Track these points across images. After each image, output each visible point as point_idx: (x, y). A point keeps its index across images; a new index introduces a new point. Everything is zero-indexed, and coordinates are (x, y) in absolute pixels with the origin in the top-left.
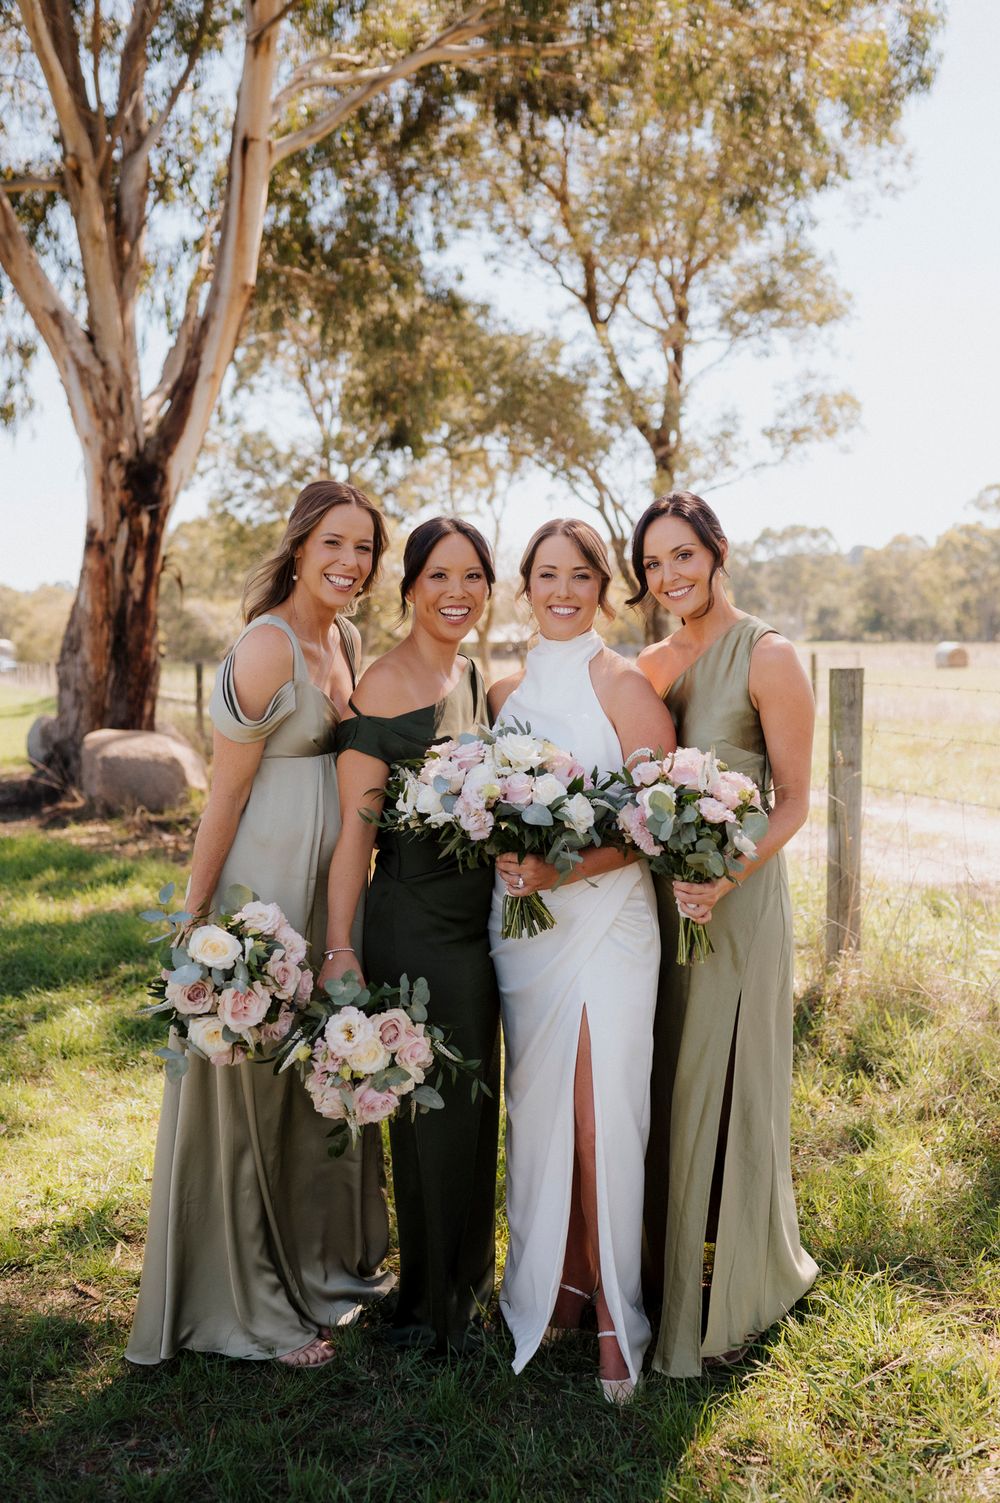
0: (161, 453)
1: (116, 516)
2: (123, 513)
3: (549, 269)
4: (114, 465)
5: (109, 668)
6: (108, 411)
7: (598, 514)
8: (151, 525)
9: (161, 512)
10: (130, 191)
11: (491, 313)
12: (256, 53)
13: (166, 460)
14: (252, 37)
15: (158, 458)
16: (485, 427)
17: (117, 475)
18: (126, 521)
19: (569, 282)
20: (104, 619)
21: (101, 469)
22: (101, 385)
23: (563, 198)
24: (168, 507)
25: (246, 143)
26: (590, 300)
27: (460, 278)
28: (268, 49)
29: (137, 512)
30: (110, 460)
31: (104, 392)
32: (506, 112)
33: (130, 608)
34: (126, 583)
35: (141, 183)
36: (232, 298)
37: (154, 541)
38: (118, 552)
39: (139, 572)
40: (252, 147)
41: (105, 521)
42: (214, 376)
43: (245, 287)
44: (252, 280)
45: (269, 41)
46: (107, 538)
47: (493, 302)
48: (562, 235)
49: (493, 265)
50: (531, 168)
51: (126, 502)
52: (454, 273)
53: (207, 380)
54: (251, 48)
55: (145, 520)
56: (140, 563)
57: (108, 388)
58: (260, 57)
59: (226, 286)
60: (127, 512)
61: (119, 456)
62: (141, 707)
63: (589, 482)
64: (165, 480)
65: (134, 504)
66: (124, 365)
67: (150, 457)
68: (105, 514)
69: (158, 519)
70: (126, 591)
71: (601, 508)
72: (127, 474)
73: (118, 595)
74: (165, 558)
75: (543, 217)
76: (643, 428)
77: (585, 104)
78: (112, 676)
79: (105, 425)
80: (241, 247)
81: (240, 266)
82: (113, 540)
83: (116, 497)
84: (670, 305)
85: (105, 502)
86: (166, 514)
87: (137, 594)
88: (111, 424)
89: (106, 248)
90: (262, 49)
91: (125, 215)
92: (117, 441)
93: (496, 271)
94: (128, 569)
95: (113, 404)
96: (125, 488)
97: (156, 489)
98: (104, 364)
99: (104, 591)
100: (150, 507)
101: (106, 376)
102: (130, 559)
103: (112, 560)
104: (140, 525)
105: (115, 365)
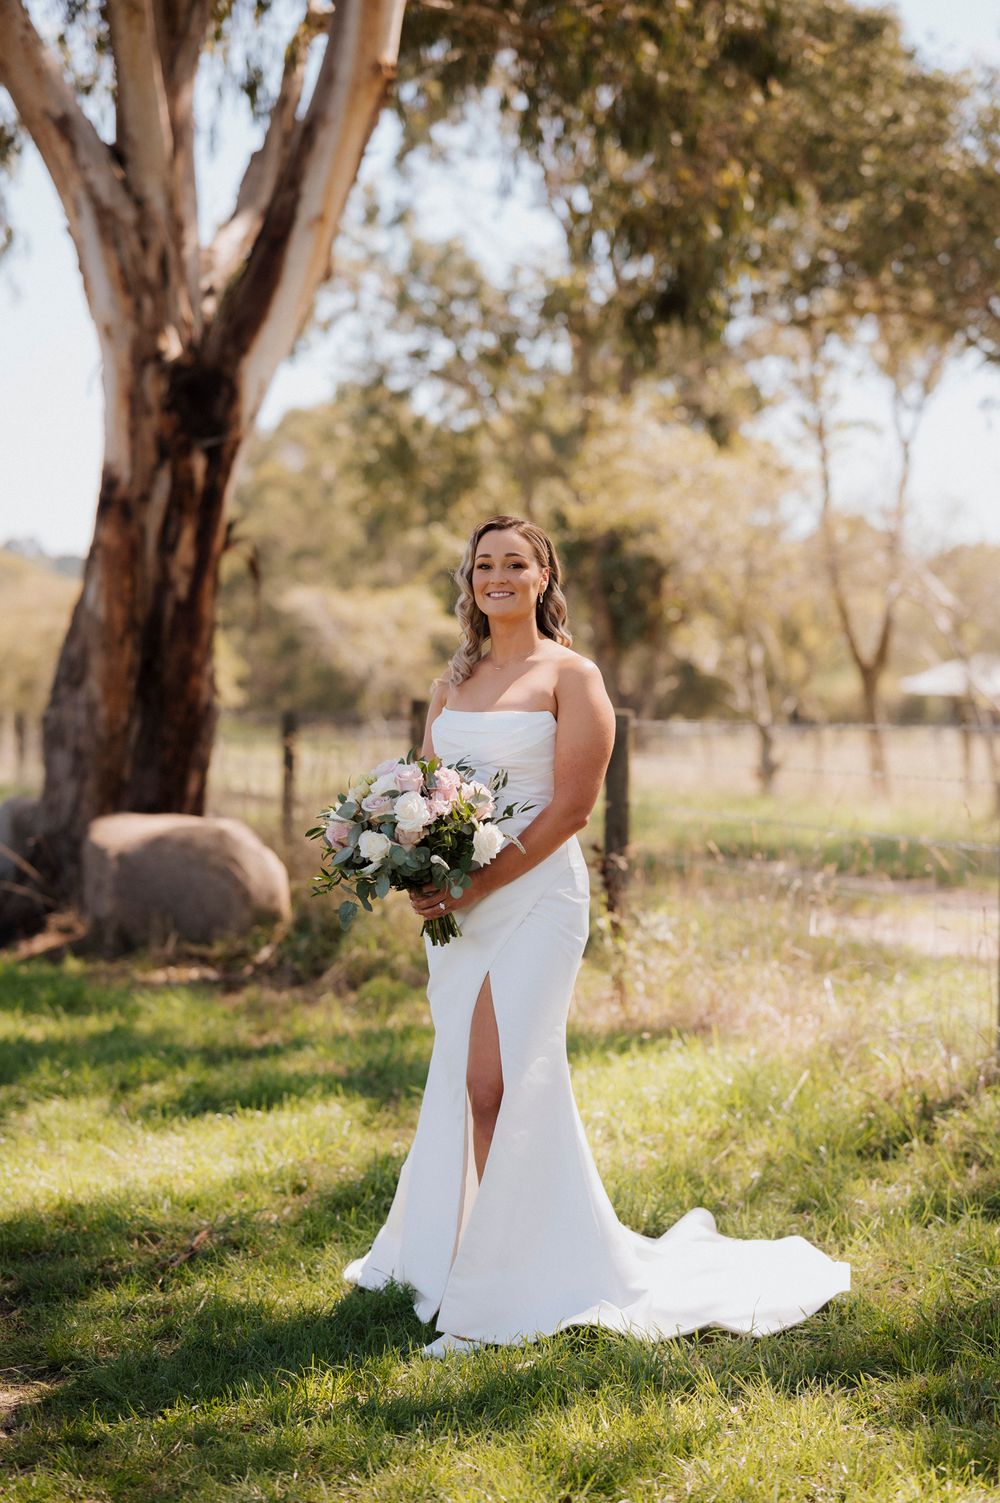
0: (229, 351)
1: (151, 456)
2: (163, 452)
4: (150, 372)
5: (132, 712)
6: (144, 281)
8: (207, 474)
9: (227, 450)
13: (237, 362)
15: (224, 359)
17: (155, 390)
18: (167, 465)
20: (126, 630)
21: (128, 379)
22: (133, 239)
24: (238, 445)
29: (186, 451)
30: (144, 366)
31: (138, 250)
33: (169, 611)
34: (164, 569)
36: (356, 87)
37: (213, 497)
38: (153, 518)
39: (185, 553)
41: (134, 463)
42: (321, 218)
43: (378, 68)
44: (390, 56)
46: (135, 494)
51: (168, 433)
53: (311, 225)
55: (199, 464)
56: (188, 535)
57: (144, 244)
59: (346, 68)
60: (170, 451)
61: (158, 356)
62: (183, 781)
64: (233, 395)
65: (182, 437)
66: (172, 202)
67: (211, 357)
68: (133, 451)
69: (220, 463)
70: (164, 584)
72: (173, 386)
73: (150, 592)
74: (230, 527)
78: (136, 727)
79: (138, 306)
80: (373, 3)
81: (371, 32)
82: (145, 498)
83: (152, 425)
85: (134, 433)
86: (233, 454)
87: (182, 589)
88: (148, 304)
89: (148, 20)
92: (157, 330)
94: (167, 546)
95: (151, 269)
96: (168, 408)
97: (220, 412)
98: (139, 203)
99: (128, 583)
100: (209, 442)
101: (143, 224)
102: (172, 529)
103: (142, 530)
104: (190, 471)
105: (158, 204)
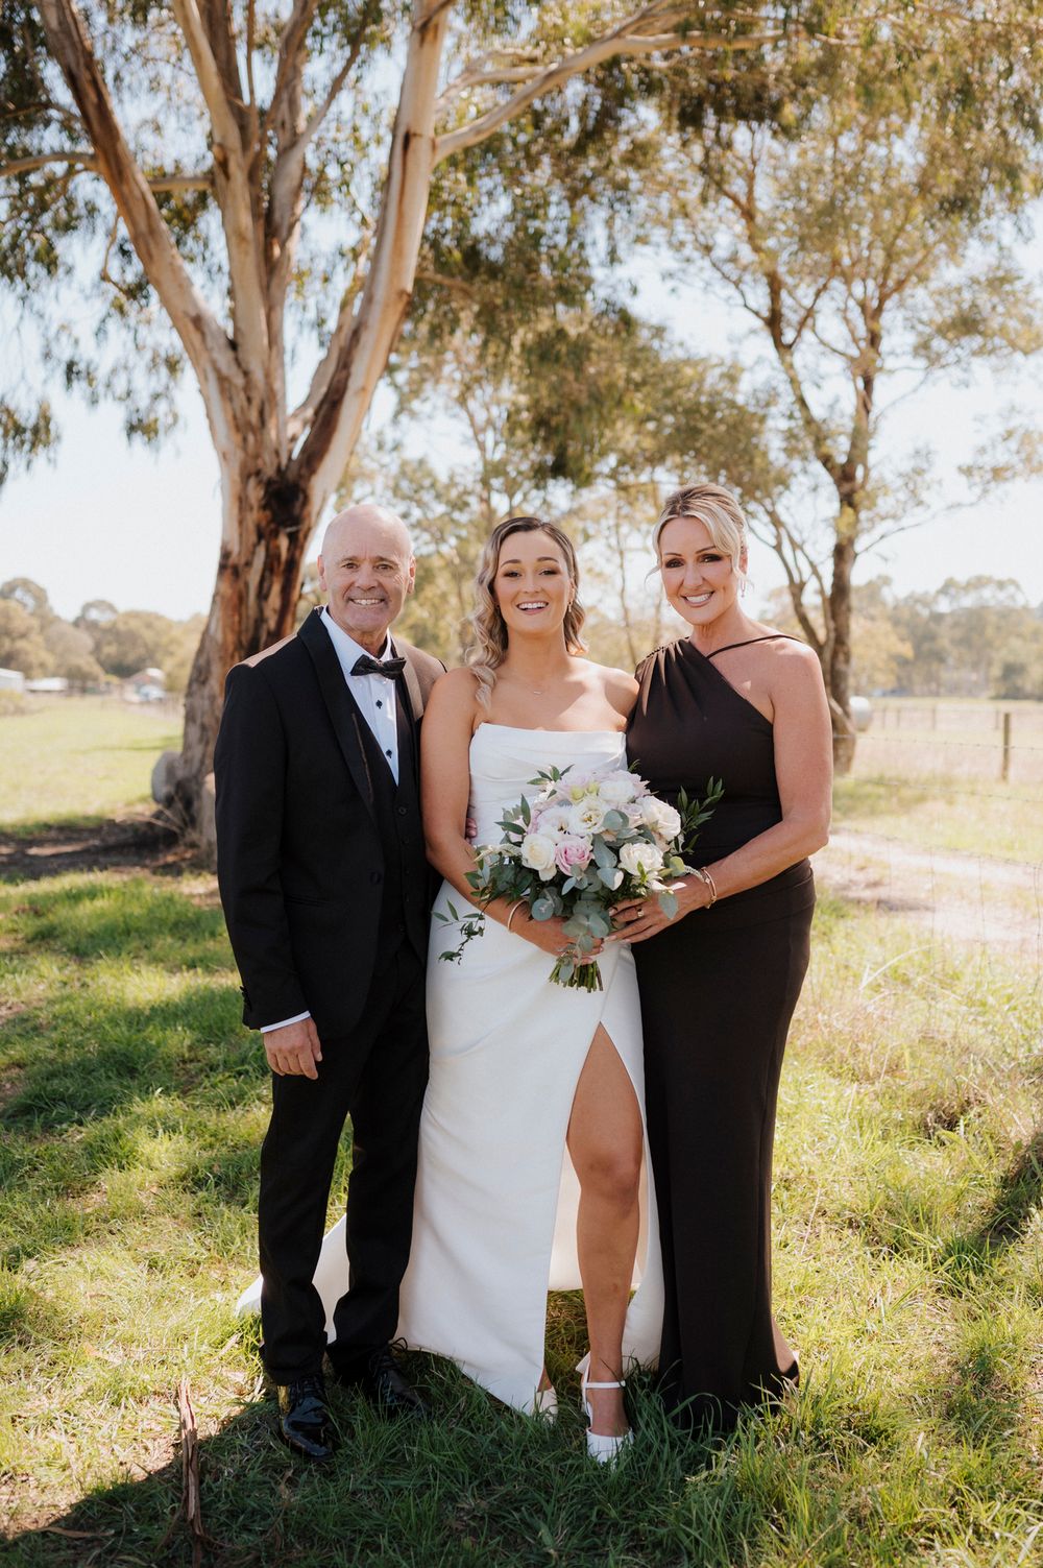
0: (304, 471)
1: (253, 538)
2: (260, 536)
3: (731, 290)
4: (252, 482)
6: (249, 424)
7: (774, 554)
8: (289, 549)
9: (301, 535)
10: (283, 189)
11: (667, 335)
12: (422, 41)
13: (309, 479)
14: (419, 24)
15: (300, 476)
16: (655, 459)
17: (255, 494)
18: (263, 543)
19: (752, 304)
20: (235, 649)
21: (238, 487)
22: (242, 396)
23: (748, 214)
24: (309, 529)
25: (407, 139)
26: (774, 322)
27: (635, 291)
28: (435, 37)
29: (275, 534)
30: (249, 476)
31: (245, 403)
32: (689, 117)
33: (264, 637)
34: (261, 611)
35: (295, 182)
36: (387, 305)
37: (292, 566)
38: (253, 577)
39: (274, 600)
40: (414, 143)
41: (241, 543)
42: (363, 389)
43: (402, 293)
44: (409, 287)
45: (436, 27)
46: (243, 561)
47: (668, 323)
48: (746, 254)
49: (670, 284)
50: (713, 175)
51: (264, 523)
52: (628, 286)
53: (356, 393)
54: (417, 36)
55: (284, 543)
56: (276, 588)
57: (249, 400)
58: (426, 46)
59: (381, 293)
60: (265, 534)
61: (258, 473)
63: (766, 519)
64: (306, 500)
65: (273, 526)
66: (267, 375)
67: (291, 476)
68: (241, 535)
69: (297, 543)
70: (261, 620)
71: (778, 548)
72: (266, 492)
73: (251, 622)
74: (302, 585)
75: (727, 233)
76: (826, 461)
77: (776, 108)
79: (245, 440)
80: (399, 252)
81: (396, 272)
82: (248, 564)
83: (254, 516)
84: (862, 331)
85: (241, 522)
86: (306, 537)
87: (272, 623)
88: (251, 438)
89: (252, 249)
90: (430, 37)
91: (277, 216)
92: (258, 456)
93: (673, 290)
94: (262, 595)
95: (254, 416)
96: (264, 507)
97: (297, 511)
98: (246, 374)
99: (236, 618)
100: (289, 530)
101: (248, 387)
102: (266, 585)
103: (247, 585)
104: (278, 548)
105: (258, 375)
